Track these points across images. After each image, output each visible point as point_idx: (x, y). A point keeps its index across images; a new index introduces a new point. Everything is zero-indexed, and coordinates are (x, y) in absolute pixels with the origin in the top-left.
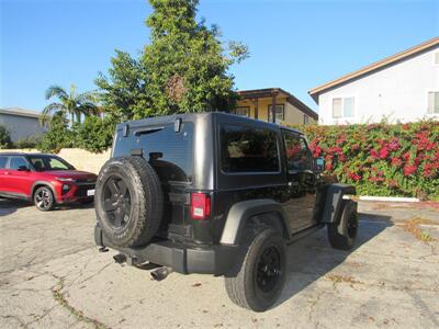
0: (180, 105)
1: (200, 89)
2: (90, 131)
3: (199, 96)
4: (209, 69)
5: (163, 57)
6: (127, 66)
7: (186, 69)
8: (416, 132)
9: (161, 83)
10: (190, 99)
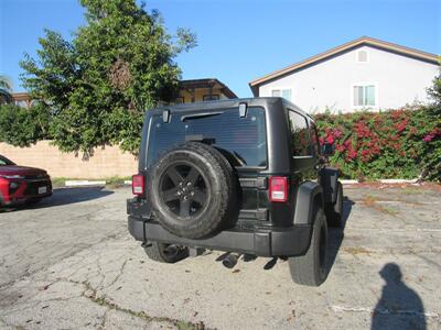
0: (125, 94)
1: (149, 76)
2: (12, 121)
3: (147, 84)
4: (158, 57)
5: (105, 40)
6: (60, 48)
7: (132, 56)
8: (354, 121)
9: (102, 69)
10: (136, 88)
